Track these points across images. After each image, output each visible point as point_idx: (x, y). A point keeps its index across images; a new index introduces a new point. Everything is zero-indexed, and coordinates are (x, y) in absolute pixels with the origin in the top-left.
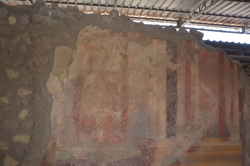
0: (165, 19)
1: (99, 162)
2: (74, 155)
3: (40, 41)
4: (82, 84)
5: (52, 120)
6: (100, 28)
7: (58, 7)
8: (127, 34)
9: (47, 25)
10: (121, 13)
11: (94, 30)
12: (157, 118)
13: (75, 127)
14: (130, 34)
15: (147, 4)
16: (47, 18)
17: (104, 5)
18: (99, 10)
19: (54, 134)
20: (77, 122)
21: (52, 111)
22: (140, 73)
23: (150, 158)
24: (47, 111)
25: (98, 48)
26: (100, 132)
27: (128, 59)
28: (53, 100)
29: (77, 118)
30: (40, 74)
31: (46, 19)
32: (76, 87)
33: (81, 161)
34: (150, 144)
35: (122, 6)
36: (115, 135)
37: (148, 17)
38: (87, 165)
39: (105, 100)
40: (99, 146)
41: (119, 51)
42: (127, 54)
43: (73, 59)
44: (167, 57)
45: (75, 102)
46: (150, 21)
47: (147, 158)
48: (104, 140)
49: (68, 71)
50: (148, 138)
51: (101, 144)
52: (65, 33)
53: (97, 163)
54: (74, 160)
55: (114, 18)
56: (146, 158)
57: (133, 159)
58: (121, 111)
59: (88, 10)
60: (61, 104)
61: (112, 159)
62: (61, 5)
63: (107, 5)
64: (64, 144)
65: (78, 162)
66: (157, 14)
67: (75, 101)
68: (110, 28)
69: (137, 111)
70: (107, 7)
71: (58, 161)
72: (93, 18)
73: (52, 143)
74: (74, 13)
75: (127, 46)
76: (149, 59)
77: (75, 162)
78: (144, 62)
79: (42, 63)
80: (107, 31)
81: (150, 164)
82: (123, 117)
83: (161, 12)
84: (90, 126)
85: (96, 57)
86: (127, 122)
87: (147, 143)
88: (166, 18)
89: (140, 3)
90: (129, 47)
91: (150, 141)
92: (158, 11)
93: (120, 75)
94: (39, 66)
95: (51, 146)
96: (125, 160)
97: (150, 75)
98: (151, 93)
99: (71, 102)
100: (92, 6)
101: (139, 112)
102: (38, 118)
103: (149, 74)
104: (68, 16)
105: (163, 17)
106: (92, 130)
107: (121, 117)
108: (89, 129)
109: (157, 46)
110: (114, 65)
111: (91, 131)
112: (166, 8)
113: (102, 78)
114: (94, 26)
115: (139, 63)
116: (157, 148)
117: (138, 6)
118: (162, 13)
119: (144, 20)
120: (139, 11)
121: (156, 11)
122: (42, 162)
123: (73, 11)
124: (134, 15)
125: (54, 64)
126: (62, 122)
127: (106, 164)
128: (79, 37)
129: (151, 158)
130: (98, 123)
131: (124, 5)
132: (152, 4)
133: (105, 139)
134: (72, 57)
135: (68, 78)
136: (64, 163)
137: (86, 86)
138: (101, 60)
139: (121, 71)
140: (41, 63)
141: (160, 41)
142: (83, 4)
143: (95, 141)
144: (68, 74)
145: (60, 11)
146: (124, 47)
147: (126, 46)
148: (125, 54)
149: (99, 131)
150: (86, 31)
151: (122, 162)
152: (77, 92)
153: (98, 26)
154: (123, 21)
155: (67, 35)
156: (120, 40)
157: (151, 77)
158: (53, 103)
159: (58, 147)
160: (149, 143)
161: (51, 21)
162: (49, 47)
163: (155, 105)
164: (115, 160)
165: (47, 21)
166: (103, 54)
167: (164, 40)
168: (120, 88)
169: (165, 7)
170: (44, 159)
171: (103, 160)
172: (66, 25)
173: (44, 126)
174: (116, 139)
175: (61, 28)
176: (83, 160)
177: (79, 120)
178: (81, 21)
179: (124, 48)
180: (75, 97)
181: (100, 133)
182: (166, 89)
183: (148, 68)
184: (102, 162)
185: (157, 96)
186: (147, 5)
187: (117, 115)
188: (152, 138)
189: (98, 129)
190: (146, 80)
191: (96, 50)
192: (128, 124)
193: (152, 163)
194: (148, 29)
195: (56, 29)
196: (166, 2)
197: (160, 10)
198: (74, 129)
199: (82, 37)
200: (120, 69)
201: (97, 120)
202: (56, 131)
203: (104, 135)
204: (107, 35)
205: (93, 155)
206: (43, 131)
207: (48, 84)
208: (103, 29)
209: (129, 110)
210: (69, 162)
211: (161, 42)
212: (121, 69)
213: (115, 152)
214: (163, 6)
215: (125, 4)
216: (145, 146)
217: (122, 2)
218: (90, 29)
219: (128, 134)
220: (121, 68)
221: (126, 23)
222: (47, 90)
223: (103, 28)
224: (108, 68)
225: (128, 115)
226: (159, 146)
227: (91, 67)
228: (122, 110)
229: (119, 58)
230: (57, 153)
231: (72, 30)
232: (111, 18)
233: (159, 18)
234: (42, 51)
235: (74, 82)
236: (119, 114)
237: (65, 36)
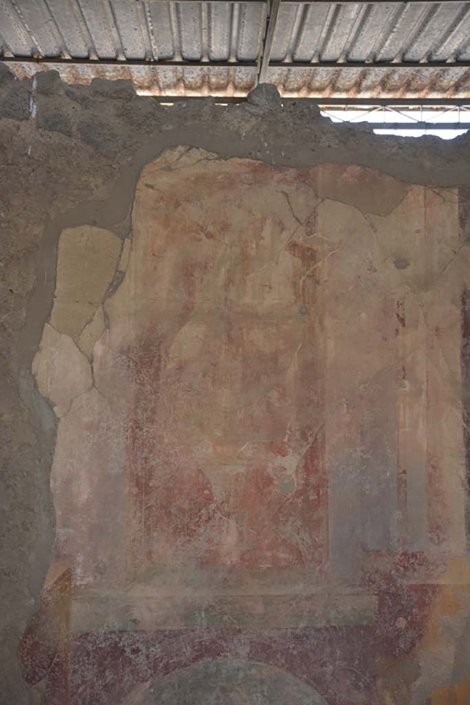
0: (449, 97)
1: (226, 640)
2: (136, 614)
3: (4, 211)
4: (159, 361)
5: (58, 492)
6: (216, 156)
7: (62, 85)
8: (311, 171)
9: (27, 154)
10: (284, 86)
11: (193, 165)
12: (430, 476)
13: (138, 515)
14: (322, 174)
15: (382, 46)
16: (23, 124)
17: (223, 62)
18: (207, 80)
19: (66, 541)
20: (143, 497)
21: (57, 458)
22: (363, 315)
23: (411, 624)
24: (40, 460)
25: (210, 228)
26: (228, 528)
27: (320, 264)
28: (59, 420)
29: (144, 481)
30: (10, 331)
31: (20, 133)
32: (139, 372)
33: (162, 637)
34: (408, 573)
35: (287, 61)
36: (279, 540)
37: (384, 96)
38: (184, 650)
39: (240, 416)
40: (226, 580)
41: (285, 235)
42: (315, 248)
43: (123, 274)
44: (462, 249)
45: (137, 425)
46: (394, 109)
47: (402, 623)
48: (242, 558)
49: (106, 317)
50: (400, 550)
51: (230, 571)
52: (91, 179)
53: (219, 641)
54: (136, 632)
55: (263, 117)
56: (397, 624)
57: (347, 627)
58: (300, 454)
59: (168, 81)
60: (88, 433)
61: (273, 629)
62: (68, 70)
63: (233, 60)
64: (101, 573)
65: (152, 639)
66: (420, 82)
67: (136, 422)
68: (250, 154)
69: (356, 451)
70: (232, 67)
71: (81, 637)
72: (186, 119)
73: (59, 574)
74: (119, 103)
75: (315, 217)
76: (395, 263)
77: (142, 640)
78: (375, 271)
79: (14, 291)
80: (241, 164)
81: (411, 648)
82: (308, 475)
83: (438, 70)
84: (191, 510)
85: (206, 263)
86: (321, 493)
87: (398, 570)
88: (454, 94)
89: (357, 44)
90: (319, 220)
91: (409, 561)
92: (424, 68)
93: (290, 322)
94: (6, 301)
95: (56, 583)
96: (318, 630)
97: (402, 321)
98: (407, 382)
99: (122, 424)
100: (179, 68)
101: (364, 454)
102: (8, 487)
103: (396, 316)
104: (97, 116)
105: (444, 90)
106: (198, 522)
107: (300, 475)
108: (186, 520)
109: (423, 209)
110: (270, 288)
111: (193, 528)
112: (453, 54)
113: (229, 336)
114: (194, 149)
115: (359, 277)
116: (435, 588)
117: (347, 56)
118: (439, 76)
119: (371, 106)
120: (351, 75)
121: (417, 68)
122: (25, 642)
123: (114, 98)
124: (335, 89)
125: (56, 291)
126: (91, 496)
127: (252, 646)
128: (143, 194)
129: (417, 626)
130: (218, 495)
131: (297, 57)
132: (401, 44)
133: (245, 556)
134: (118, 264)
135: (107, 340)
136: (103, 645)
137: (171, 365)
138: (223, 271)
139: (295, 309)
140: (11, 291)
141: (434, 192)
142: (147, 60)
143: (208, 562)
144: (108, 326)
145: (68, 100)
146: (302, 221)
147: (309, 218)
148: (309, 246)
149: (223, 525)
150: (164, 169)
151: (308, 638)
152: (140, 389)
153: (206, 149)
154: (294, 124)
155: (96, 186)
156: (286, 195)
157: (404, 325)
158: (59, 430)
159: (81, 585)
160: (404, 567)
161: (38, 137)
162: (38, 230)
163: (422, 426)
164: (284, 631)
165: (24, 140)
166: (229, 249)
167: (448, 187)
168: (293, 370)
169: (452, 51)
170: (30, 631)
171: (239, 631)
172: (91, 151)
173: (30, 513)
174: (283, 555)
175: (74, 163)
176: (167, 633)
177: (151, 488)
178: (147, 132)
179: (301, 224)
180: (136, 407)
181: (227, 532)
182: (462, 367)
183: (393, 294)
184: (236, 641)
185: (427, 395)
186: (382, 51)
187: (285, 469)
188: (414, 549)
189: (221, 518)
190: (386, 340)
191: (203, 236)
192: (327, 498)
193: (418, 645)
194: (389, 150)
195: (59, 166)
196: (454, 33)
197: (431, 63)
198: (135, 521)
199: (151, 190)
200: (293, 301)
201: (214, 487)
202: (71, 531)
203: (242, 541)
204: (241, 181)
205: (203, 615)
206: (27, 529)
207: (40, 365)
208: (226, 159)
209: (328, 448)
210: (120, 639)
211: (438, 194)
212: (296, 302)
213: (284, 602)
214: (442, 48)
215: (298, 52)
216: (389, 579)
217: (287, 44)
218: (178, 159)
219: (328, 534)
220: (293, 298)
221: (309, 130)
222: (36, 386)
223: (224, 156)
224: (247, 300)
225: (323, 468)
226: (442, 582)
227: (187, 298)
228: (304, 451)
229: (287, 262)
230: (76, 608)
231: (114, 166)
232: (253, 115)
233: (427, 94)
234: (13, 245)
235: (131, 355)
236: (291, 462)
237: (92, 190)
